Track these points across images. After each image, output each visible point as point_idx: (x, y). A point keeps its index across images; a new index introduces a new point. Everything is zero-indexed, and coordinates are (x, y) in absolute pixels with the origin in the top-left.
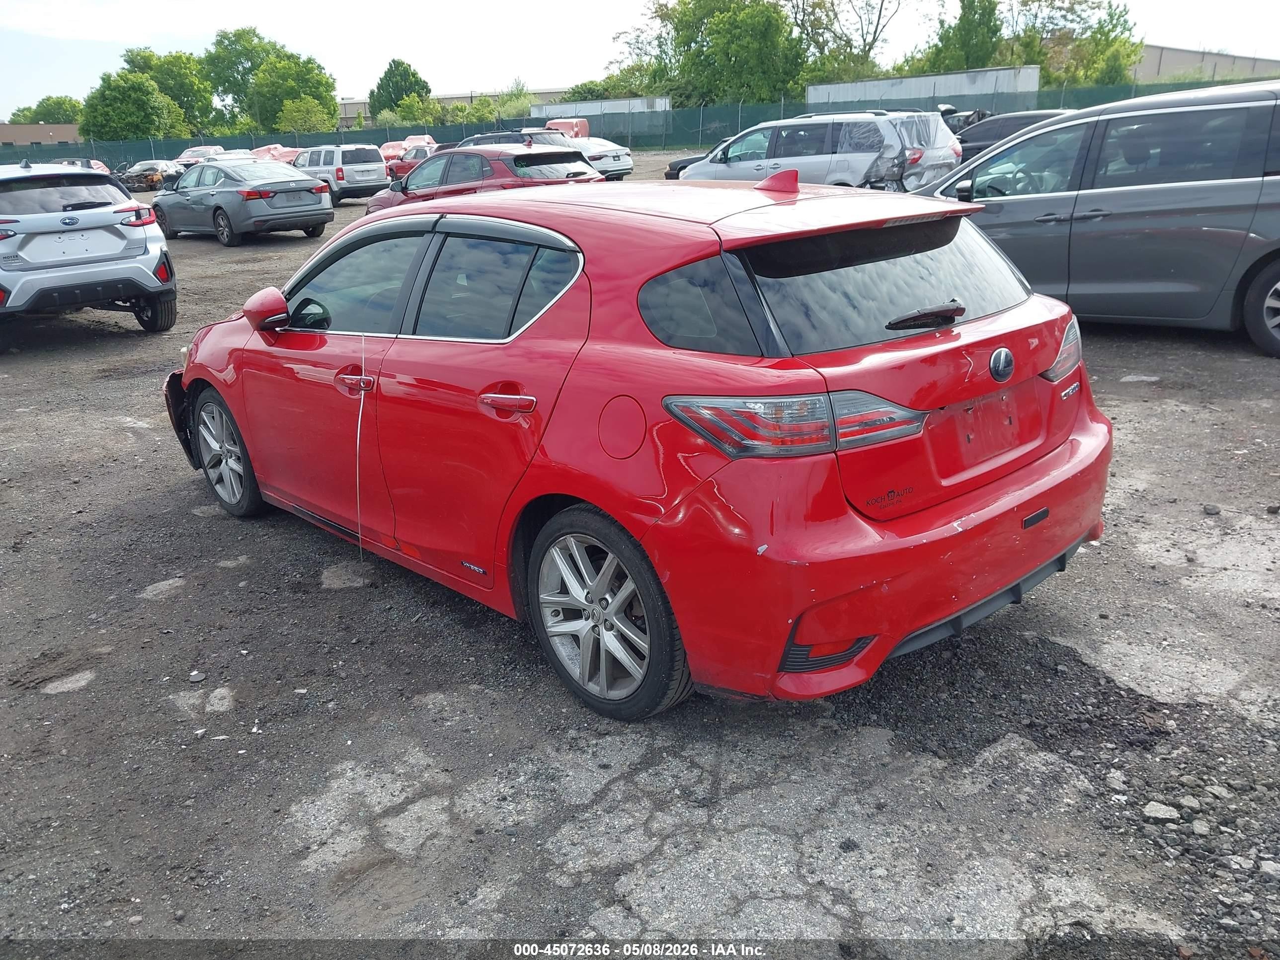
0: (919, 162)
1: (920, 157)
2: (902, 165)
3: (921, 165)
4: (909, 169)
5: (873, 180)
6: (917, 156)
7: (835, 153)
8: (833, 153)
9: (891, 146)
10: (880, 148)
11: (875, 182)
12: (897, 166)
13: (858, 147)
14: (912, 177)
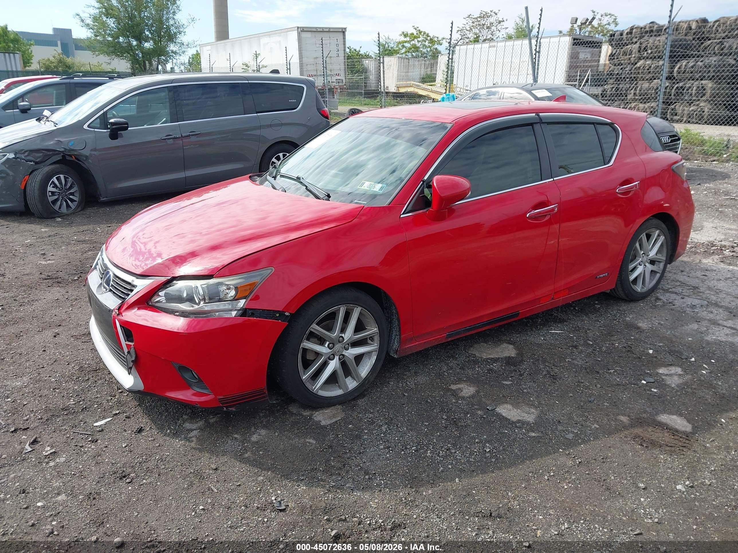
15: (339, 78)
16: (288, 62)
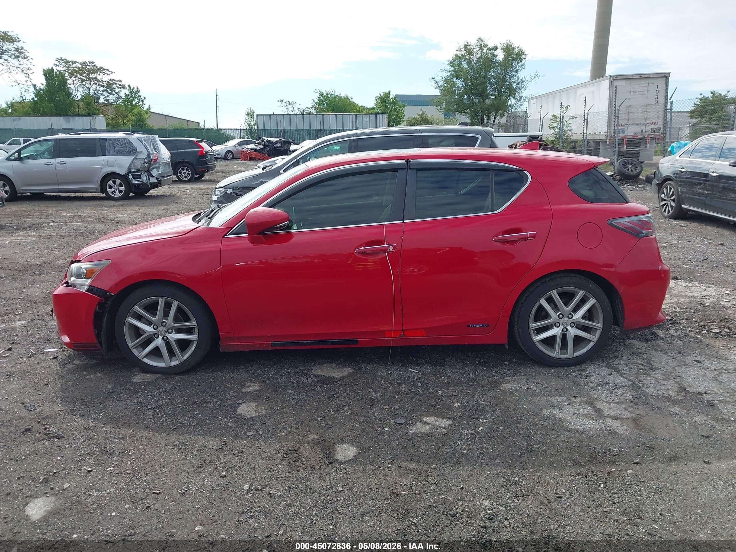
0: (158, 161)
1: (158, 158)
2: (149, 163)
3: (158, 163)
4: (153, 165)
5: (132, 171)
6: (156, 158)
7: (106, 155)
8: (103, 156)
9: (142, 152)
10: (135, 153)
11: (134, 172)
12: (146, 163)
13: (120, 153)
14: (155, 169)
15: (655, 126)
16: (586, 113)
